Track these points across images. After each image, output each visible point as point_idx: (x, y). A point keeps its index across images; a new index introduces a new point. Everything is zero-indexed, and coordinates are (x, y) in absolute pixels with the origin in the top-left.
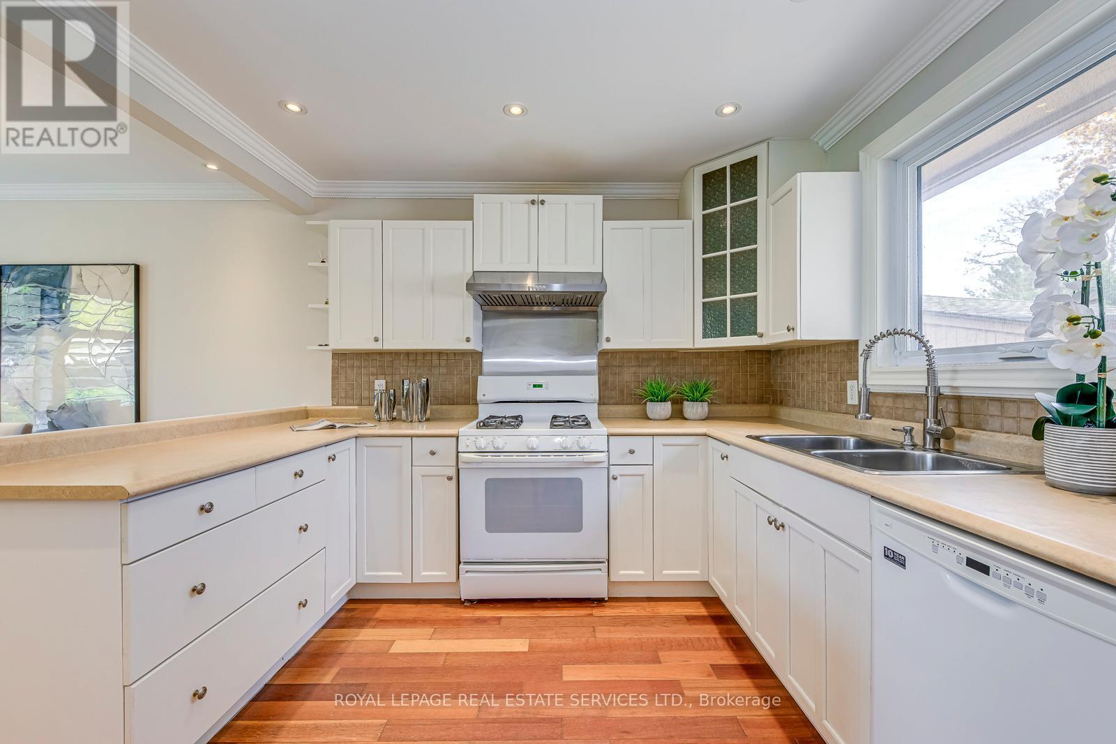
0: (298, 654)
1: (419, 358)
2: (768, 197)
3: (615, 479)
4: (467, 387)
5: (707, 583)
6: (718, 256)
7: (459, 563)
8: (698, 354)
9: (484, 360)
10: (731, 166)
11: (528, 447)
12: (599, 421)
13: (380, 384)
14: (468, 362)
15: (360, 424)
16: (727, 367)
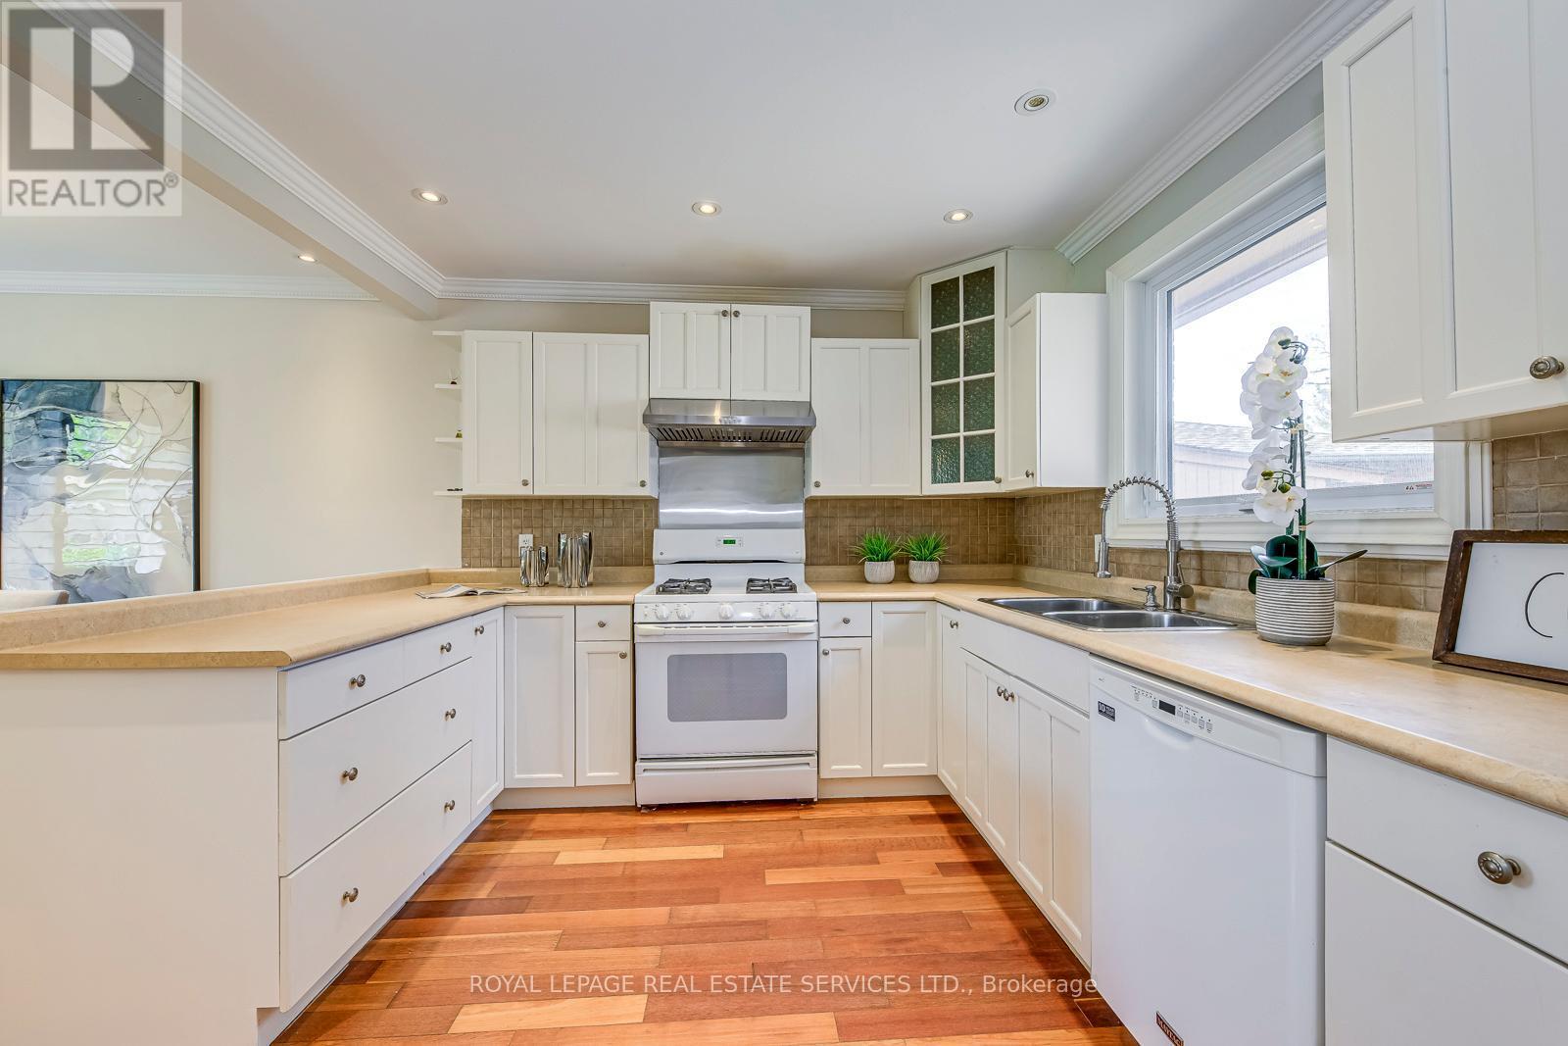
0: (440, 870)
1: (576, 506)
2: (1006, 316)
3: (826, 654)
4: (639, 543)
5: (935, 778)
6: (950, 385)
7: (635, 759)
8: (928, 502)
9: (661, 511)
10: (964, 276)
11: (720, 616)
12: (806, 586)
13: (526, 540)
14: (641, 511)
15: (504, 590)
16: (962, 519)
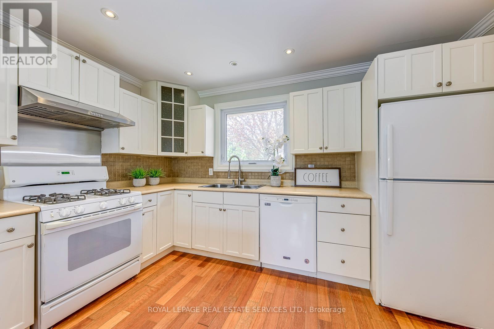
3: (144, 215)
5: (174, 246)
6: (169, 121)
10: (174, 89)
16: (158, 163)
